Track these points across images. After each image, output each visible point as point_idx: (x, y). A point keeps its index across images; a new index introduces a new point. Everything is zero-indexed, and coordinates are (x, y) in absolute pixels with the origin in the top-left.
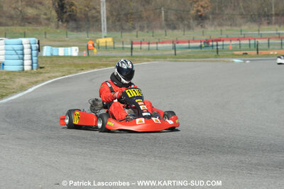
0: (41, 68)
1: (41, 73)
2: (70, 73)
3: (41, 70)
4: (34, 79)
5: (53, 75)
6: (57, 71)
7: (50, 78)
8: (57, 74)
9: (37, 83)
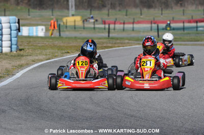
0: (21, 50)
1: (22, 56)
2: (56, 57)
3: (22, 53)
4: (18, 63)
5: (37, 58)
6: (40, 54)
7: (34, 61)
8: (41, 57)
9: (21, 67)
